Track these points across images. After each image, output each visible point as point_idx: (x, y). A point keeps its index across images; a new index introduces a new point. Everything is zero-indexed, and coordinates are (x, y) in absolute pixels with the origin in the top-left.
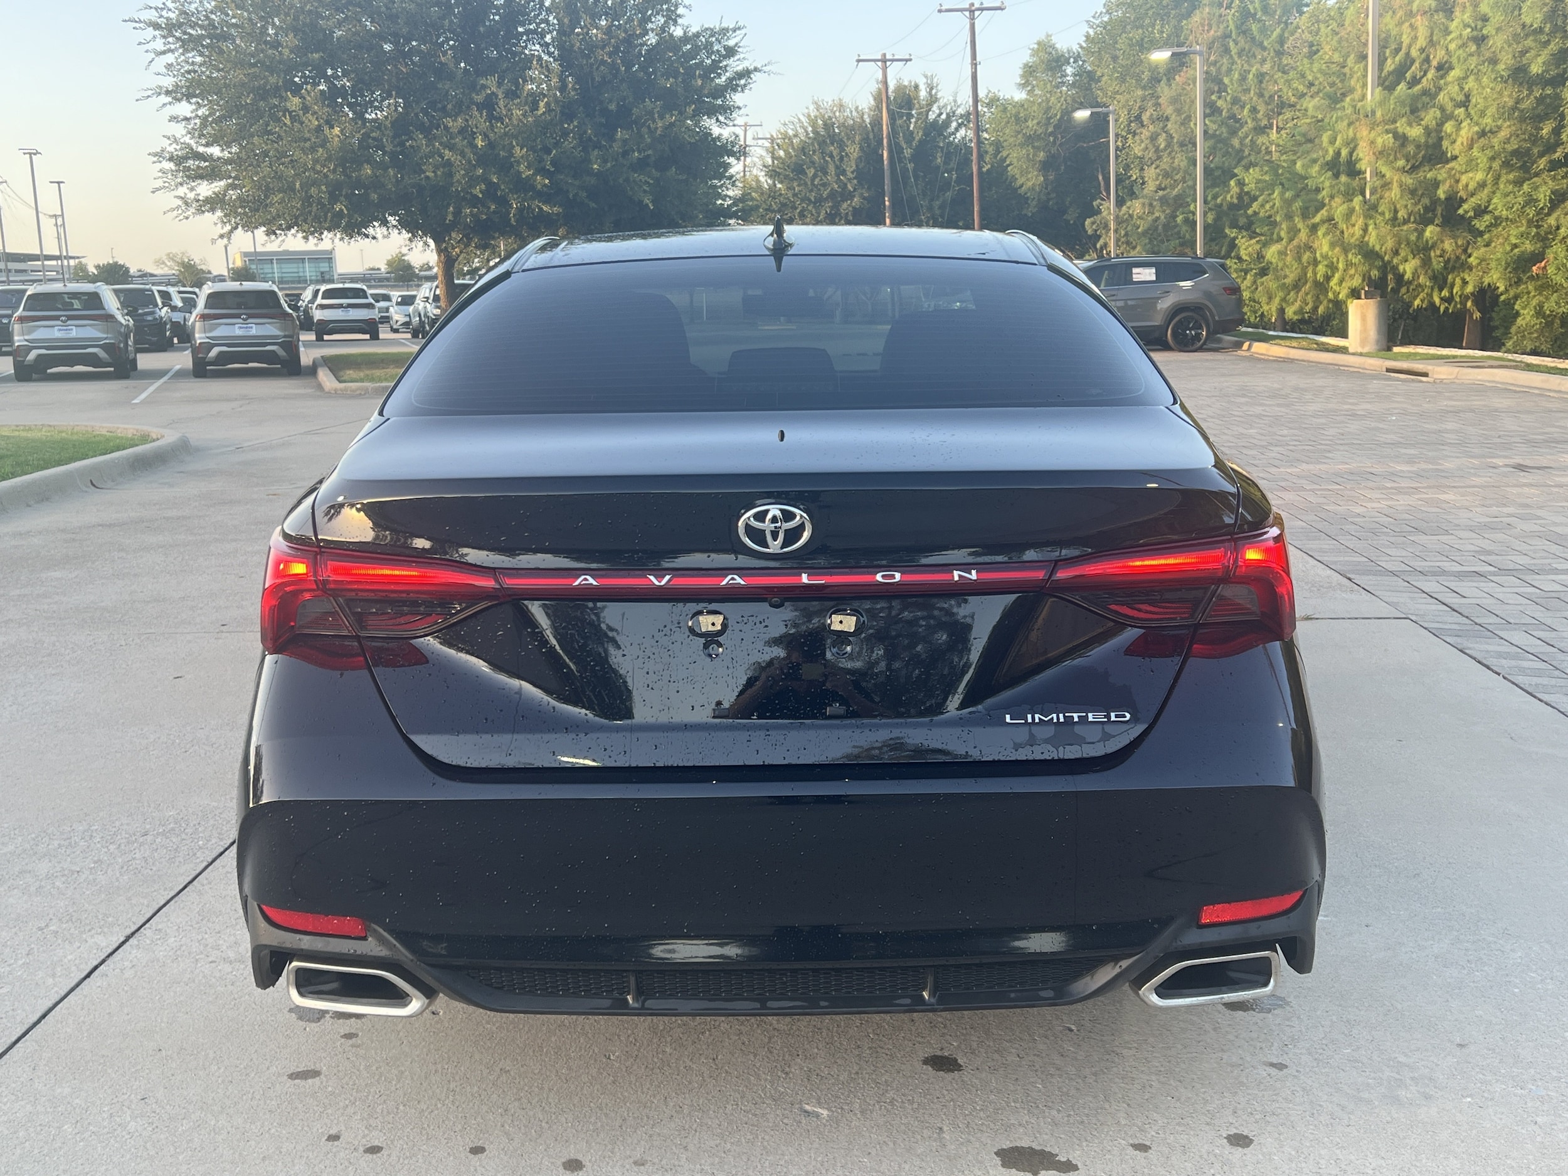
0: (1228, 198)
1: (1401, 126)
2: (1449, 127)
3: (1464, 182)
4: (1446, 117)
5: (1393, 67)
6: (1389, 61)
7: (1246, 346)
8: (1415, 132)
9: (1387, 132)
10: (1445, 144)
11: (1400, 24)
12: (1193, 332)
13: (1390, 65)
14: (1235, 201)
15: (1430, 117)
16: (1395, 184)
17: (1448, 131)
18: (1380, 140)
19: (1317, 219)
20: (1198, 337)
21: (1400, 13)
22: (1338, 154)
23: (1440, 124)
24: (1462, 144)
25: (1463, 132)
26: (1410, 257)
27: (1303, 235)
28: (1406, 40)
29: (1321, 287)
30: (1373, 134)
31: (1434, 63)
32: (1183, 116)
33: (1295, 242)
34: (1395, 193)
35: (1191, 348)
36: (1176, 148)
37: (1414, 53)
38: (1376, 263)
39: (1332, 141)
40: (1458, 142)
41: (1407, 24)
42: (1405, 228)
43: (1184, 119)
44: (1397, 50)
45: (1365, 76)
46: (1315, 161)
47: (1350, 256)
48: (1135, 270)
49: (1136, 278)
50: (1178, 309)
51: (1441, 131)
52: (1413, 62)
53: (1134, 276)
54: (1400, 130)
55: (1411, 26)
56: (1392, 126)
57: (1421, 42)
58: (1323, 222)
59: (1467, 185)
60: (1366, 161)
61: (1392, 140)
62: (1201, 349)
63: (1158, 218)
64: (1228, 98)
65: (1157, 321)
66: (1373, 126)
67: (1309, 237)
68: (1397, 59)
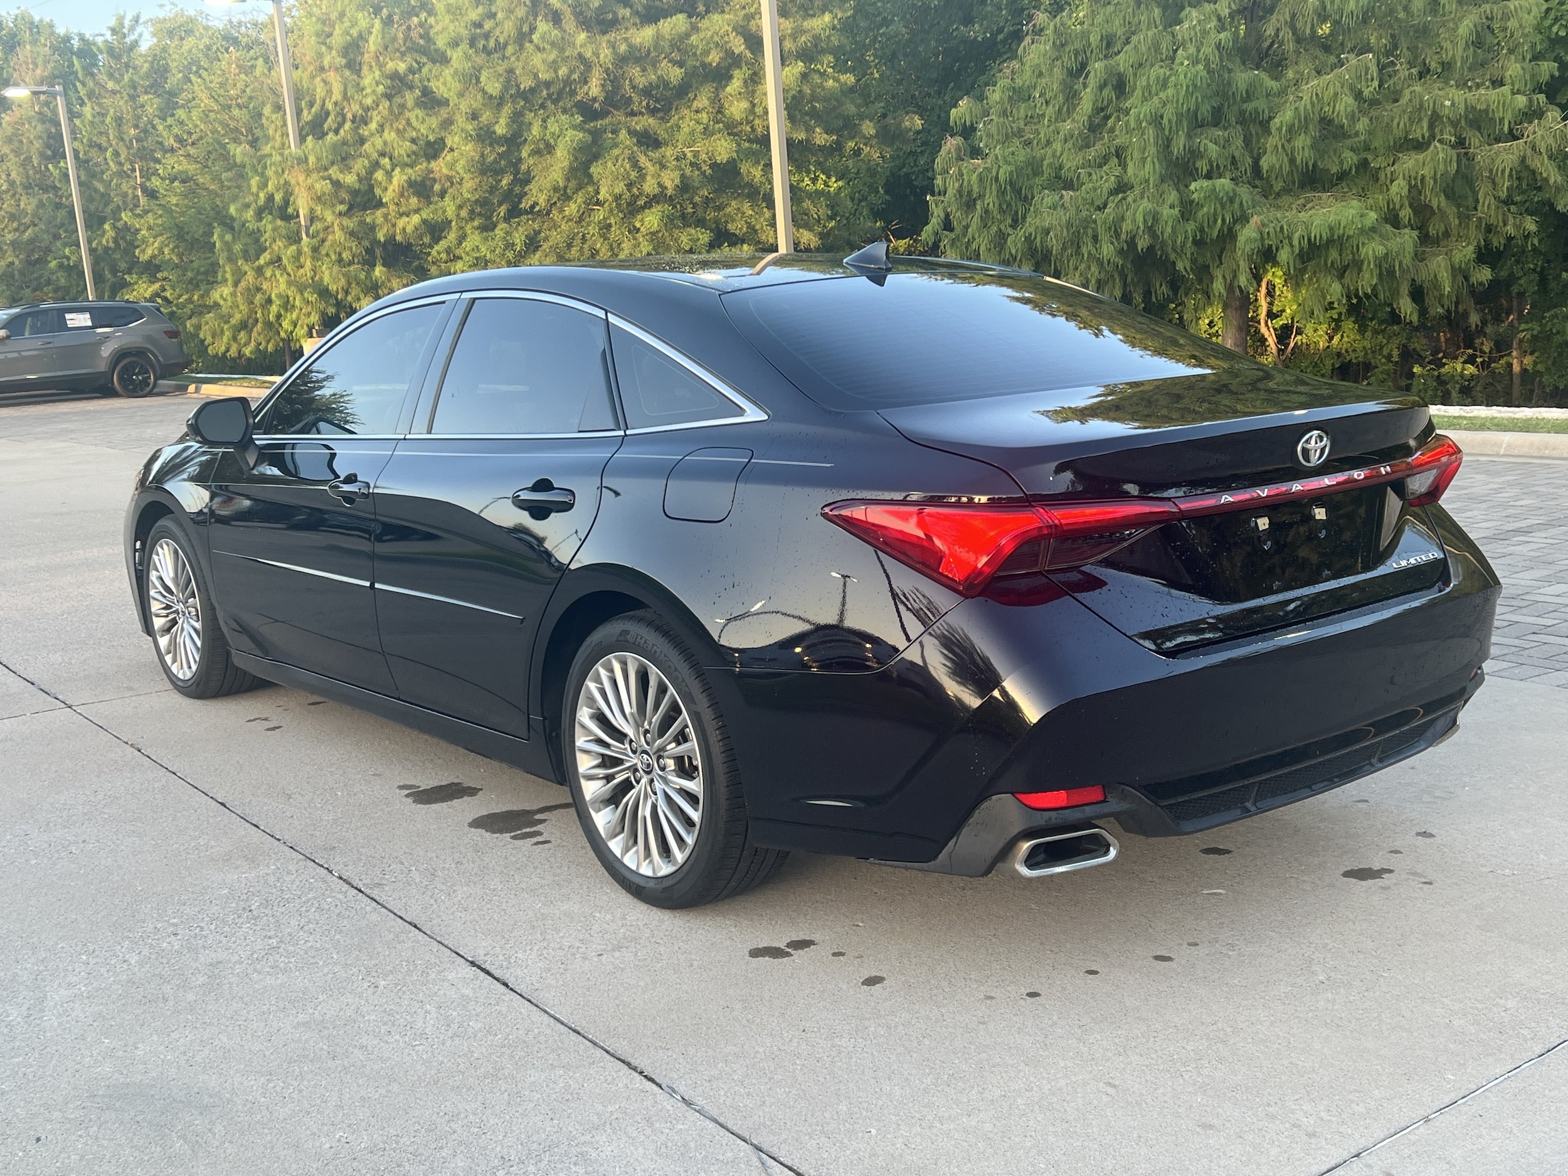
0: (104, 242)
1: (334, 172)
2: (379, 175)
3: (401, 226)
4: (376, 165)
5: (310, 118)
6: (305, 112)
7: (192, 388)
8: (350, 179)
9: (324, 179)
10: (378, 191)
11: (313, 77)
12: (140, 378)
13: (307, 116)
14: (111, 245)
15: (360, 165)
16: (336, 228)
17: (380, 179)
18: (318, 186)
19: (262, 261)
20: (145, 382)
21: (311, 68)
22: (270, 198)
23: (371, 172)
24: (394, 191)
25: (395, 181)
26: (362, 296)
27: (250, 277)
28: (320, 92)
29: (272, 327)
30: (309, 181)
31: (349, 116)
32: (22, 157)
33: (243, 284)
34: (338, 235)
35: (141, 393)
36: (19, 190)
37: (329, 106)
38: (331, 301)
39: (263, 185)
40: (391, 189)
41: (318, 79)
42: (352, 268)
43: (24, 160)
44: (311, 104)
45: (285, 124)
46: (247, 206)
47: (306, 295)
48: (68, 316)
49: (70, 324)
50: (121, 355)
51: (371, 179)
52: (328, 114)
53: (68, 322)
54: (334, 177)
55: (324, 81)
56: (326, 173)
57: (337, 96)
58: (268, 264)
59: (404, 229)
60: (302, 205)
61: (330, 186)
62: (150, 394)
63: (12, 263)
64: (85, 141)
65: (102, 367)
66: (308, 173)
67: (256, 279)
68: (313, 110)
